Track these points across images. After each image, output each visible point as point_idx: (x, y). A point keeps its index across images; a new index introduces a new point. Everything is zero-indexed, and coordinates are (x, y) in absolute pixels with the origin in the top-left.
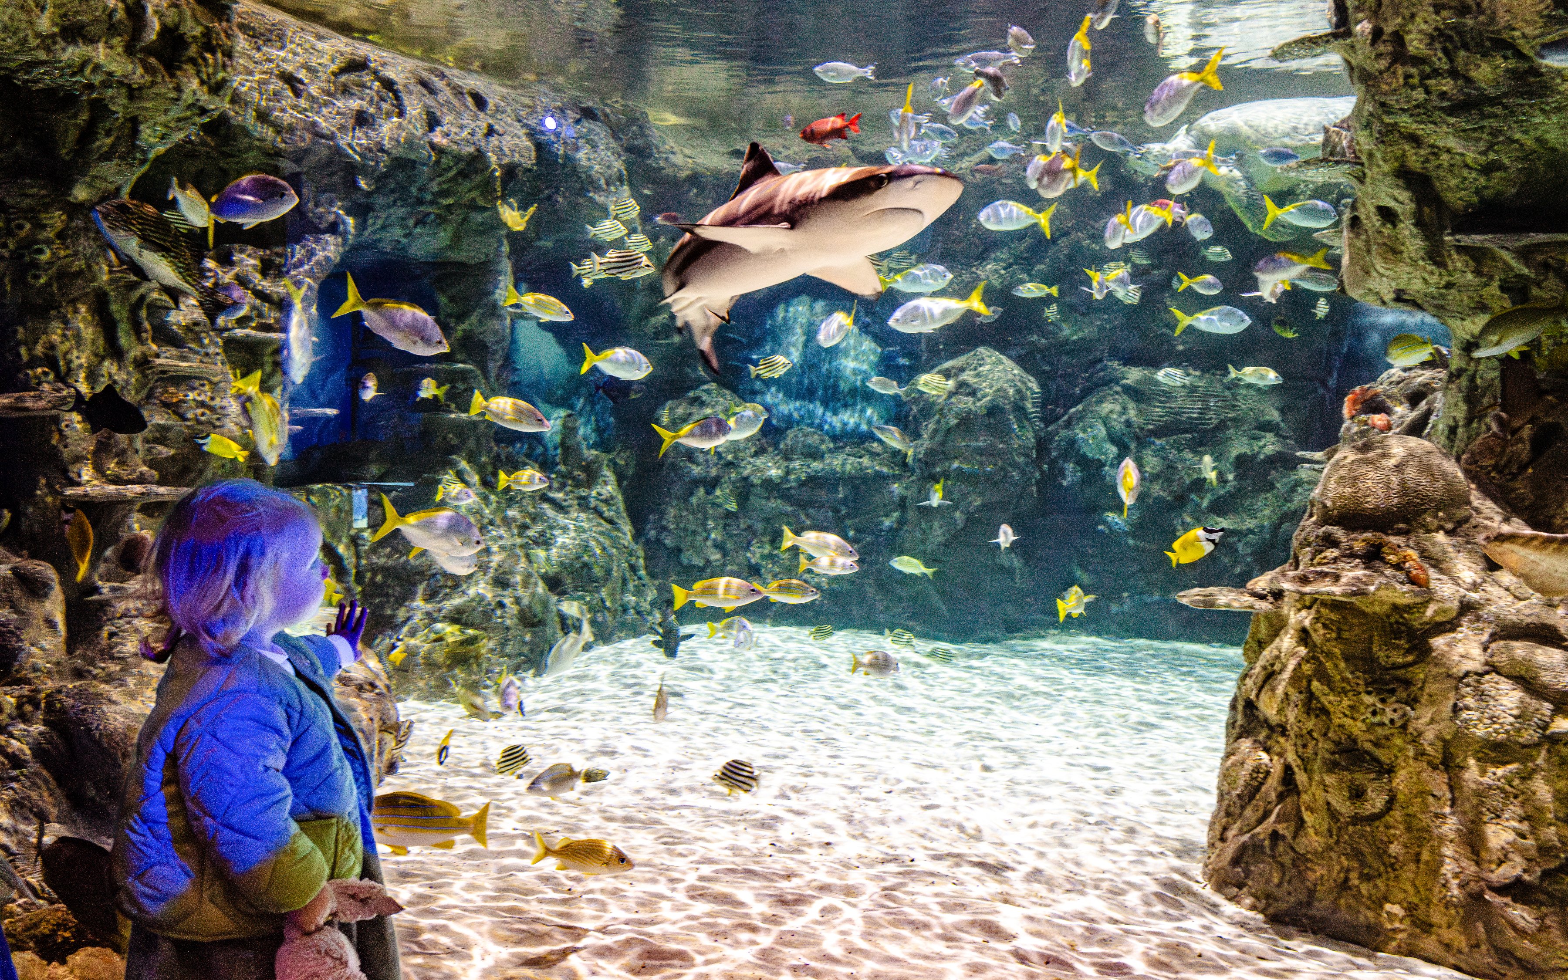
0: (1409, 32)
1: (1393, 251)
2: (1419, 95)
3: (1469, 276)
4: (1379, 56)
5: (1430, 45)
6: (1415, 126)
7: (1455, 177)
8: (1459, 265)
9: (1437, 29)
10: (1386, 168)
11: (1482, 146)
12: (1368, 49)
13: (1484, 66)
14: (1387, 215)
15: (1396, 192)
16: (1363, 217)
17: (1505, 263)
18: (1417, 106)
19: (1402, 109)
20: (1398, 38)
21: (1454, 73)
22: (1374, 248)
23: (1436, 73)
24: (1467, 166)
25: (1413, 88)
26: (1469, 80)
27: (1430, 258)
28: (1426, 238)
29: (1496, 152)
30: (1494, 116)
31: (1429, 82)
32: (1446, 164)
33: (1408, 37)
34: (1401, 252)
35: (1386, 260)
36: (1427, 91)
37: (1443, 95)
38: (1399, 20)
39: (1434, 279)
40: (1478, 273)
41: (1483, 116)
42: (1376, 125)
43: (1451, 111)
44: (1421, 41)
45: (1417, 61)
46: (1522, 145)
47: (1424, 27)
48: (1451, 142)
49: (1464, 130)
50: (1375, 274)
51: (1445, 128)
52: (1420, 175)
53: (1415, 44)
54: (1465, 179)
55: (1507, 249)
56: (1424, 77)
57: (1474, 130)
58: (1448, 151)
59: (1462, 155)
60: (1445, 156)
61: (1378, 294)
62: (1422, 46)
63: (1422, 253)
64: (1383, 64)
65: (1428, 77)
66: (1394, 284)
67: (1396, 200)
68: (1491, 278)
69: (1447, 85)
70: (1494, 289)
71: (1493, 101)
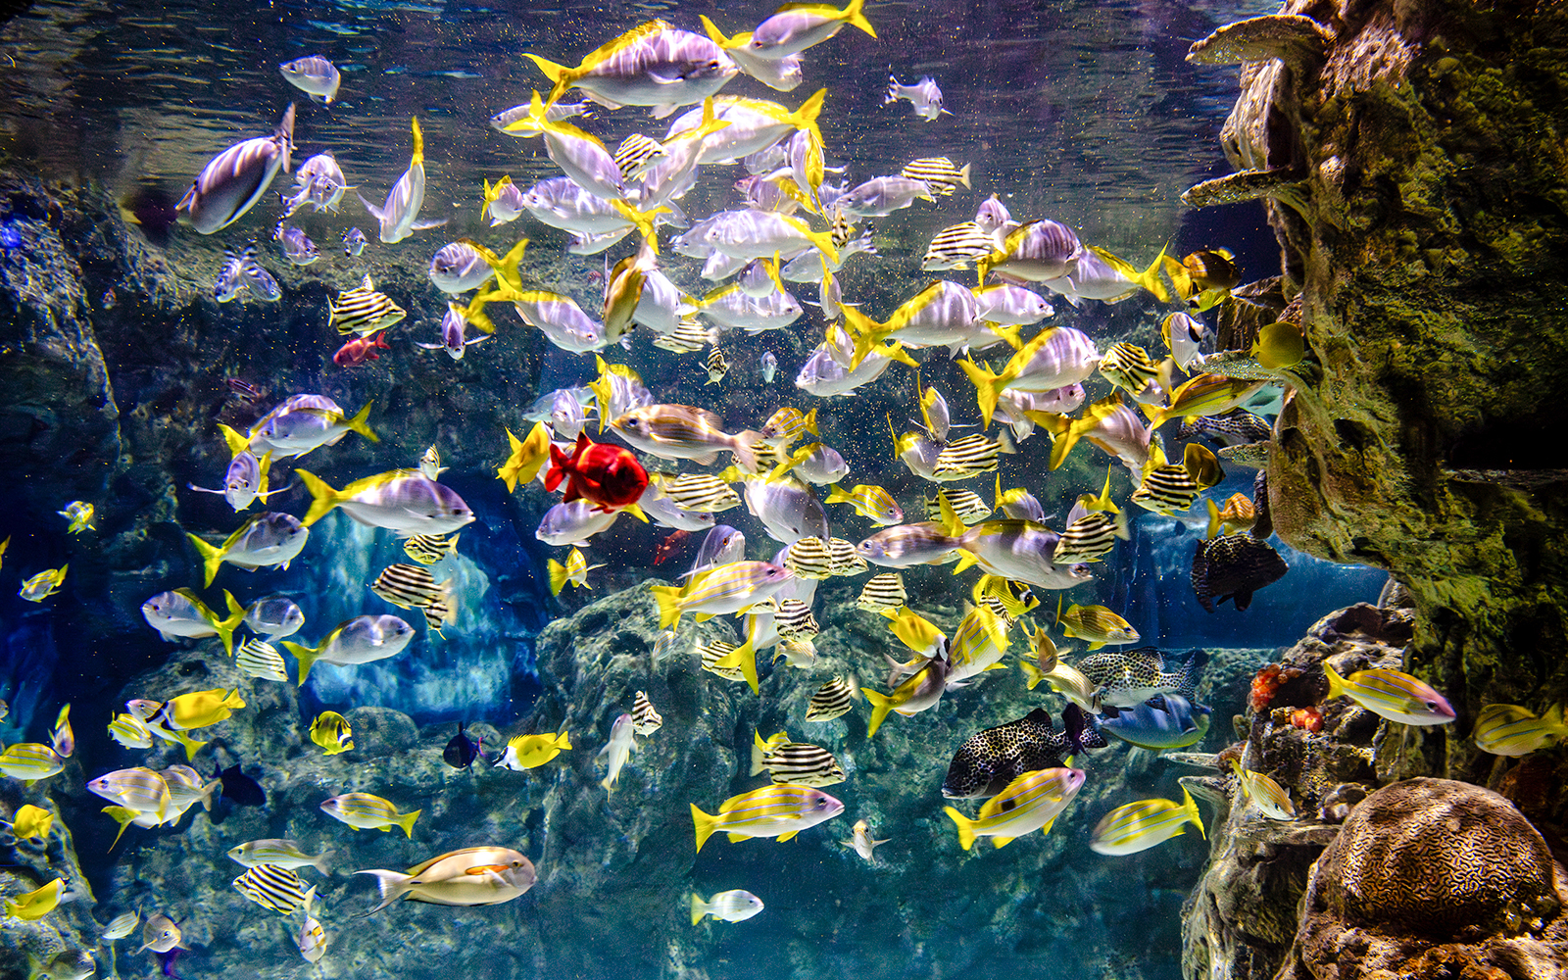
0: (1406, 180)
1: (1358, 486)
2: (1417, 269)
3: (1467, 524)
4: (1357, 210)
5: (1435, 201)
6: (1408, 312)
7: (1458, 385)
8: (1455, 508)
9: (1447, 177)
10: (1366, 370)
11: (1501, 344)
12: (1338, 199)
13: (1513, 234)
14: (1350, 432)
15: (1376, 405)
16: (1305, 431)
17: (1517, 507)
18: (1413, 285)
19: (1392, 288)
20: (1388, 186)
21: (1468, 241)
22: (1325, 476)
23: (1442, 240)
24: (1473, 371)
25: (1410, 259)
26: (1491, 254)
27: (1415, 498)
28: (1410, 468)
29: (1516, 353)
30: (1524, 305)
31: (1434, 251)
32: (1446, 367)
33: (1402, 187)
34: (1372, 487)
35: (1347, 497)
36: (1429, 265)
37: (1452, 272)
38: (1388, 162)
39: (1420, 527)
40: (1478, 520)
41: (1506, 305)
42: (1353, 309)
43: (1460, 295)
44: (1422, 193)
45: (1417, 220)
46: (1551, 345)
47: (1429, 174)
48: (1458, 338)
49: (1481, 323)
50: (1327, 515)
51: (1453, 318)
52: (1410, 380)
53: (1414, 194)
54: (1473, 388)
55: (1523, 488)
56: (1424, 245)
57: (1493, 322)
58: (1451, 349)
59: (1470, 355)
60: (1446, 356)
61: (1326, 542)
62: (1423, 200)
63: (1403, 491)
64: (1365, 221)
65: (1431, 245)
66: (1355, 532)
67: (1374, 414)
68: (1494, 528)
69: (1458, 257)
70: (1496, 542)
71: (1521, 283)
